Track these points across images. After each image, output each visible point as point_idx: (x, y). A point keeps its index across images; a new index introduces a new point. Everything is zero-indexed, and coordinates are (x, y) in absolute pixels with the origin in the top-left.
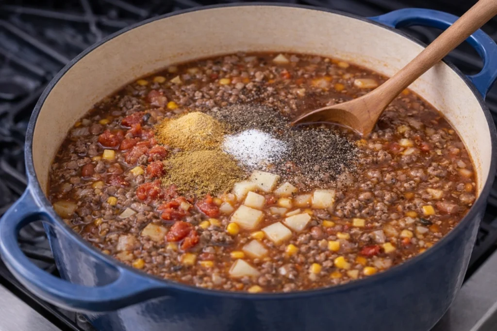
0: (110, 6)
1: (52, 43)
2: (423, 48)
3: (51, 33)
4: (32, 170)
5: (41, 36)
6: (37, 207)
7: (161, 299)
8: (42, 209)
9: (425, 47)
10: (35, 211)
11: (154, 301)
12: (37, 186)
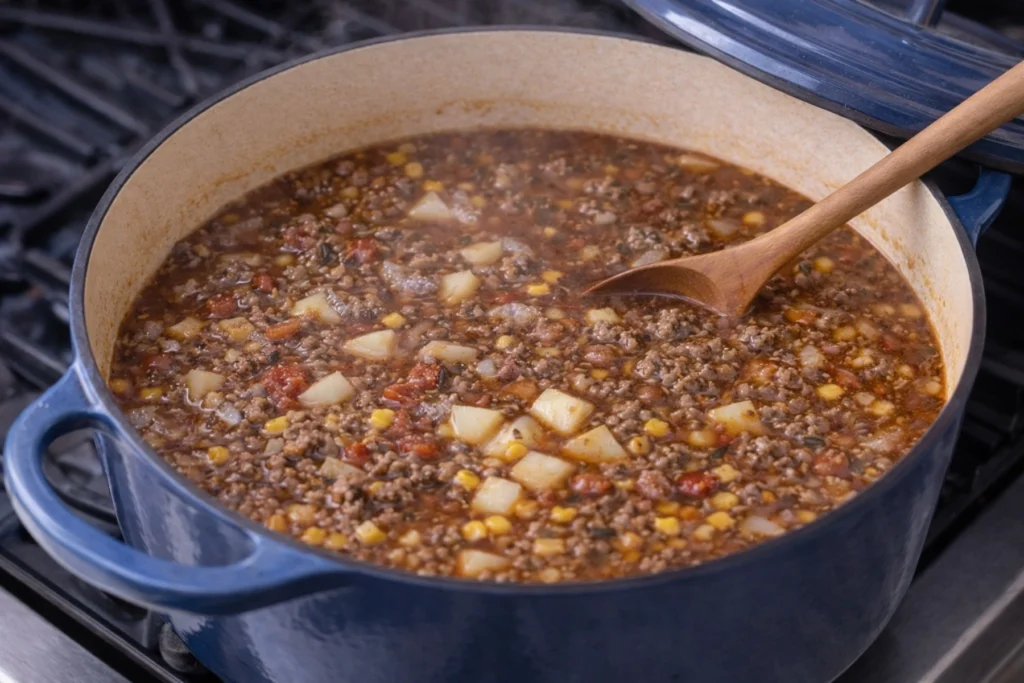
0: (209, 14)
1: (97, 86)
2: (889, 152)
3: (94, 66)
4: (83, 335)
5: (73, 68)
6: (87, 403)
7: (333, 593)
8: (99, 407)
9: (892, 150)
10: (83, 409)
11: (321, 596)
12: (91, 367)
